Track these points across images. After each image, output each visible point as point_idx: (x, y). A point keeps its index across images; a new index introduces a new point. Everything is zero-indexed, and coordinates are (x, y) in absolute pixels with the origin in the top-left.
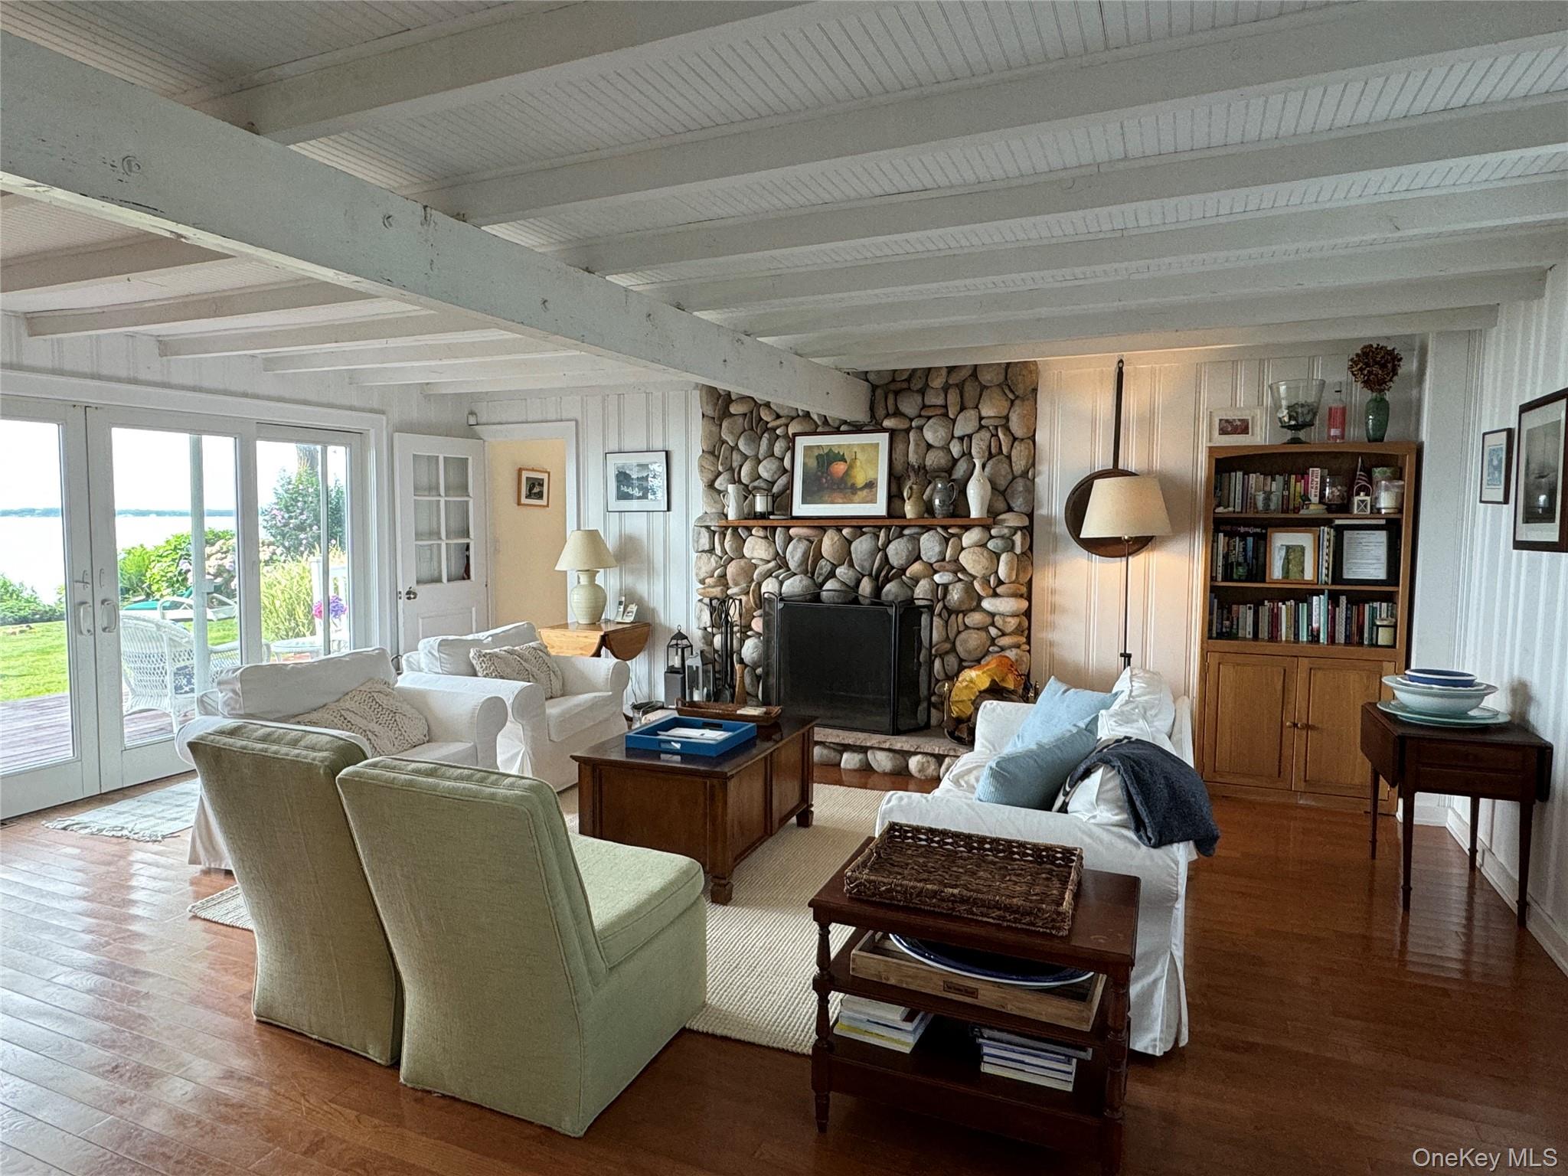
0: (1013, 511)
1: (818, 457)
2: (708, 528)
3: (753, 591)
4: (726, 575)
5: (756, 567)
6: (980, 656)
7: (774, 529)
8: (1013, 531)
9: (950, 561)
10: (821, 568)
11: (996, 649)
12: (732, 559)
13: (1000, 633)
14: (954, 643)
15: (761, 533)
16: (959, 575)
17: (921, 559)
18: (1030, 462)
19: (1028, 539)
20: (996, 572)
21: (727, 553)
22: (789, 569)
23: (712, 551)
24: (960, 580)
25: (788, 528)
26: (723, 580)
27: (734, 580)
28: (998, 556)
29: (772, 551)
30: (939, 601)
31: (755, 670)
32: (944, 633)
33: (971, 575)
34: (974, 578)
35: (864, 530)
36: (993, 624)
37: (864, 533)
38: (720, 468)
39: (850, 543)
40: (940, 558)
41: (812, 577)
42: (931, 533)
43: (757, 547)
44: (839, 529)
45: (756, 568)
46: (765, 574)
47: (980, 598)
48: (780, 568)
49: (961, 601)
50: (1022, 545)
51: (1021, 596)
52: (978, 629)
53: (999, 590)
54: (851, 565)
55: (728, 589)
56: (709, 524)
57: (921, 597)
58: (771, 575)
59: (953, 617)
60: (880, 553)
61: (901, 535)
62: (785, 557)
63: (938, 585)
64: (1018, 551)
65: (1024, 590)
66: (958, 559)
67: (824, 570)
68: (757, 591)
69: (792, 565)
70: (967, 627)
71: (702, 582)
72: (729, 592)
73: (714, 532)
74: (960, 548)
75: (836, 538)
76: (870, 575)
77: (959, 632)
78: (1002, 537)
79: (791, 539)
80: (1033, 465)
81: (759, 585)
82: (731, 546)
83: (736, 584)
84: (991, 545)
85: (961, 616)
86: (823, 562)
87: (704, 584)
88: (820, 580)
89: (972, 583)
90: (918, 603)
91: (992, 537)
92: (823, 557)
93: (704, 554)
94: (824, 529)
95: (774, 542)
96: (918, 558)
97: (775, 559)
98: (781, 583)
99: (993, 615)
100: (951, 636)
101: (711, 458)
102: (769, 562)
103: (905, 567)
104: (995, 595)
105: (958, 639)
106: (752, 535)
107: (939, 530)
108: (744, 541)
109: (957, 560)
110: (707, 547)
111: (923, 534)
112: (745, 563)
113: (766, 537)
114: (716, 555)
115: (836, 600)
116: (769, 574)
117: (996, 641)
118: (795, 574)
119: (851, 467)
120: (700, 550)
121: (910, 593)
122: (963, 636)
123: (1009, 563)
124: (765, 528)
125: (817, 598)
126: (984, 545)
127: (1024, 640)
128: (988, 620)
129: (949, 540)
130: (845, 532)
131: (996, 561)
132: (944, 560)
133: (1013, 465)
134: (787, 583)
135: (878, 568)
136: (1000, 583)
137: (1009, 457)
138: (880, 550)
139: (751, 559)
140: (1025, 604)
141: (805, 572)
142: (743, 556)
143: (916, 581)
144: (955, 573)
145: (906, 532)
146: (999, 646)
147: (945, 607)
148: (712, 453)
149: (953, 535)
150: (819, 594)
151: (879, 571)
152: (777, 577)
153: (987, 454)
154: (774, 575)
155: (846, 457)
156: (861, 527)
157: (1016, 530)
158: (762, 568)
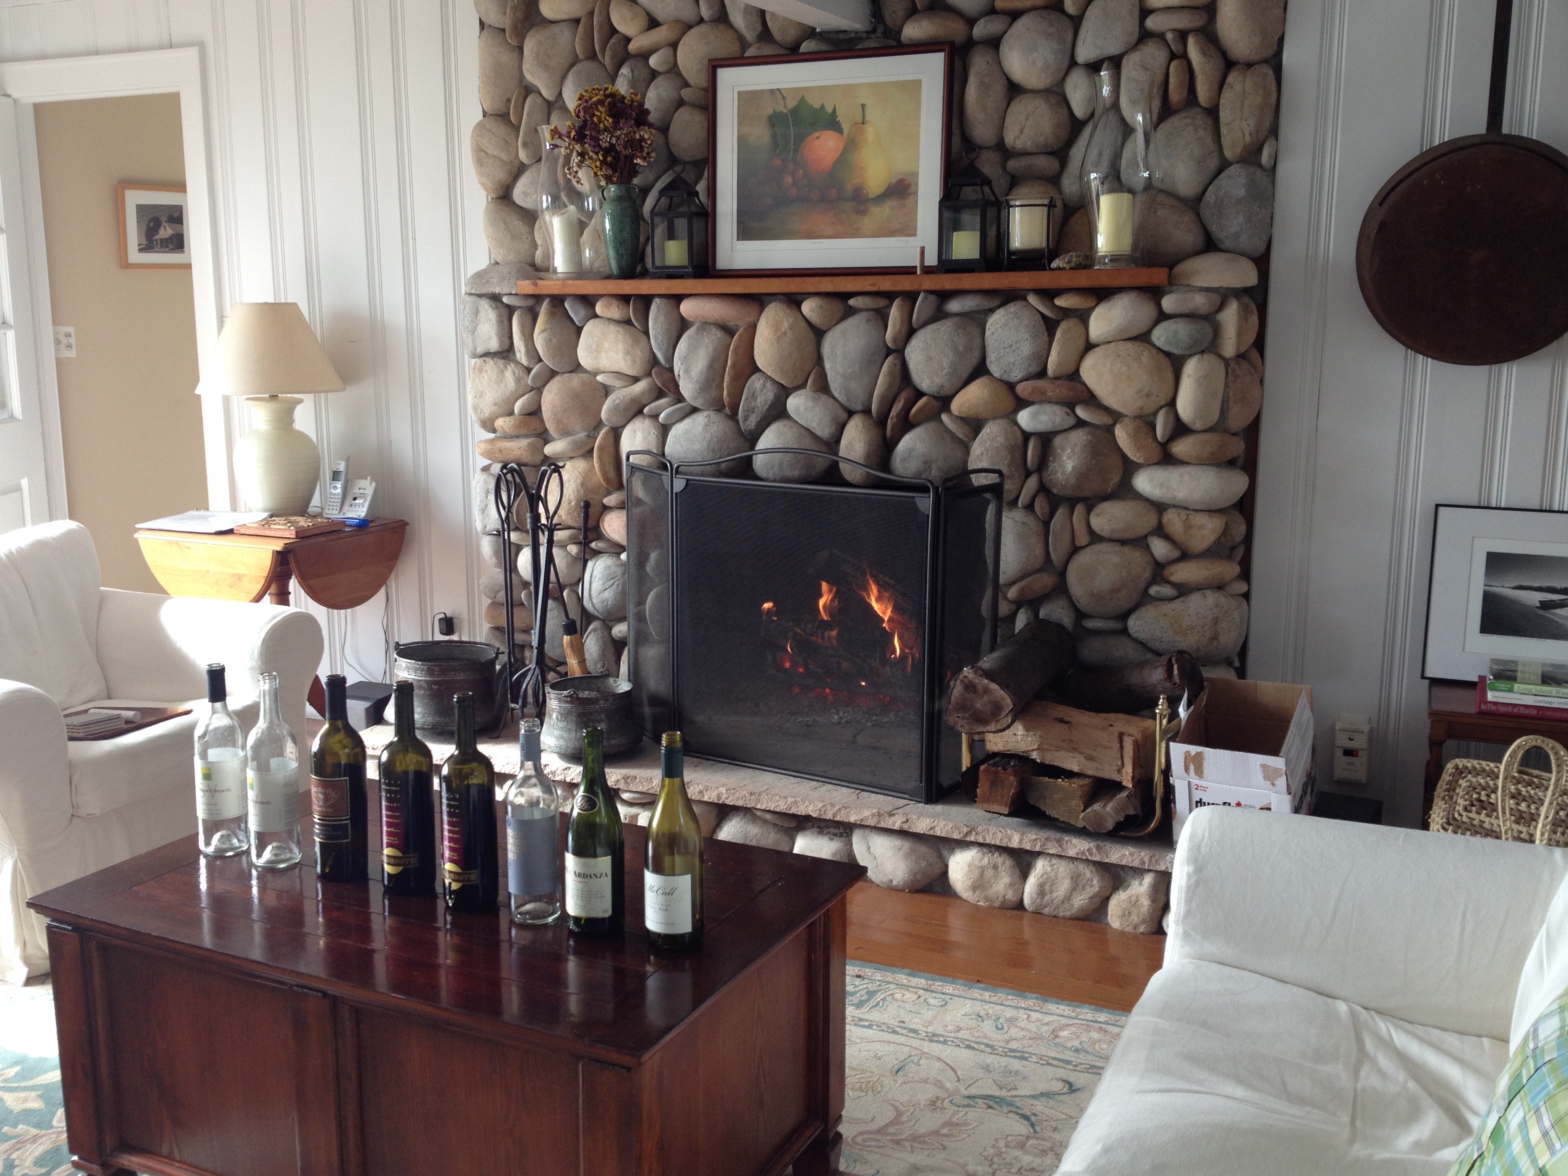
0: (1219, 250)
1: (775, 120)
2: (495, 298)
3: (601, 448)
4: (539, 409)
5: (606, 391)
6: (1126, 606)
7: (646, 301)
8: (1217, 299)
9: (1056, 378)
10: (754, 396)
11: (1166, 590)
12: (553, 374)
13: (1176, 554)
14: (1062, 573)
15: (615, 311)
16: (1080, 412)
17: (987, 372)
18: (1267, 124)
19: (1254, 319)
20: (1172, 403)
21: (540, 360)
22: (680, 399)
23: (506, 353)
24: (1080, 423)
25: (678, 299)
26: (533, 421)
27: (558, 422)
28: (1176, 363)
29: (640, 354)
30: (1028, 474)
31: (610, 629)
32: (1039, 551)
33: (1107, 410)
34: (1116, 416)
35: (852, 302)
36: (1160, 531)
37: (850, 312)
38: (523, 156)
39: (818, 333)
40: (1034, 369)
41: (733, 416)
42: (1012, 308)
43: (606, 345)
44: (794, 301)
45: (607, 395)
46: (626, 410)
47: (1129, 468)
48: (660, 395)
49: (1082, 475)
50: (1240, 334)
51: (1231, 463)
52: (1123, 542)
53: (1180, 448)
54: (823, 388)
55: (546, 442)
56: (497, 290)
57: (985, 464)
58: (639, 412)
59: (1061, 513)
60: (890, 359)
61: (939, 315)
62: (671, 370)
63: (1026, 436)
64: (1229, 348)
65: (1238, 447)
66: (1077, 371)
67: (760, 400)
68: (611, 449)
69: (687, 388)
70: (1095, 538)
71: (488, 425)
72: (549, 450)
73: (510, 310)
74: (1081, 344)
75: (786, 325)
76: (867, 411)
77: (1075, 549)
78: (1190, 316)
79: (683, 325)
80: (1274, 131)
81: (616, 434)
82: (548, 343)
83: (565, 433)
84: (1161, 335)
85: (1079, 509)
86: (755, 383)
87: (494, 431)
88: (751, 423)
89: (1109, 430)
90: (978, 480)
91: (1162, 316)
92: (756, 370)
93: (490, 362)
94: (759, 301)
95: (647, 333)
96: (980, 370)
97: (649, 374)
98: (664, 430)
99: (1160, 507)
100: (1057, 556)
101: (501, 130)
102: (636, 380)
103: (947, 391)
104: (1167, 459)
105: (1071, 567)
106: (596, 316)
107: (1032, 299)
108: (579, 330)
109: (1074, 376)
110: (494, 345)
111: (992, 311)
112: (584, 384)
113: (628, 322)
114: (518, 363)
115: (789, 473)
116: (636, 410)
117: (1166, 572)
118: (694, 410)
119: (851, 145)
120: (480, 350)
121: (959, 453)
122: (1083, 559)
123: (1203, 381)
124: (625, 299)
125: (745, 468)
126: (1143, 338)
127: (1236, 569)
128: (1149, 520)
129: (1057, 323)
130: (808, 307)
131: (1170, 376)
132: (1042, 373)
133: (1224, 130)
134: (677, 431)
135: (883, 397)
136: (1180, 429)
137: (1213, 112)
138: (889, 352)
139: (596, 374)
140: (1238, 483)
141: (719, 407)
142: (577, 367)
143: (974, 425)
144: (1070, 405)
145: (954, 306)
146: (1173, 584)
147: (1043, 489)
148: (502, 116)
149: (1066, 313)
150: (749, 460)
151: (889, 402)
152: (655, 416)
153: (1156, 104)
154: (646, 410)
155: (840, 118)
156: (844, 297)
157: (1224, 296)
158: (622, 394)
